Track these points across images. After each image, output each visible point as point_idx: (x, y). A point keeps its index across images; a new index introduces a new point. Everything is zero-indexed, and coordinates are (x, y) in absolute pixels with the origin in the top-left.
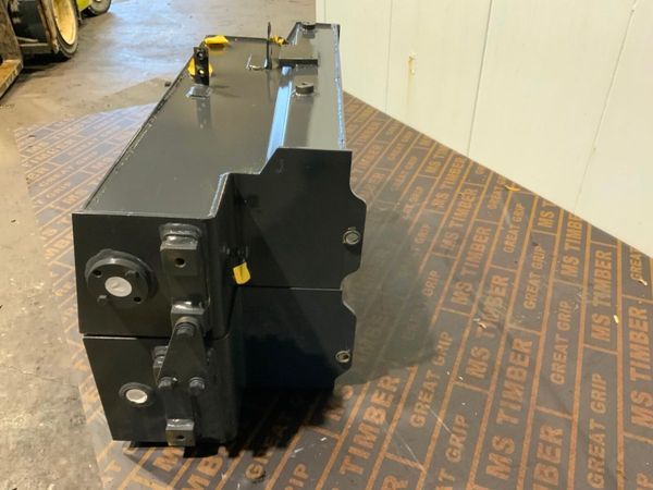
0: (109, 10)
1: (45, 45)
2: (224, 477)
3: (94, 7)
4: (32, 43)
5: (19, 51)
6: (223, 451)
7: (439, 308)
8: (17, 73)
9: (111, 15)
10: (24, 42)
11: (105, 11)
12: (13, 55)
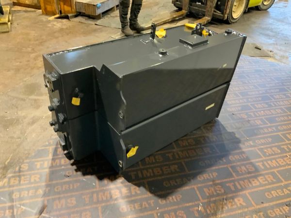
0: (268, 10)
1: (222, 15)
2: (63, 167)
3: (261, 6)
4: (218, 13)
5: (211, 15)
6: (72, 161)
7: (195, 187)
8: (205, 23)
9: (268, 12)
10: (215, 12)
11: (266, 10)
12: (209, 16)
